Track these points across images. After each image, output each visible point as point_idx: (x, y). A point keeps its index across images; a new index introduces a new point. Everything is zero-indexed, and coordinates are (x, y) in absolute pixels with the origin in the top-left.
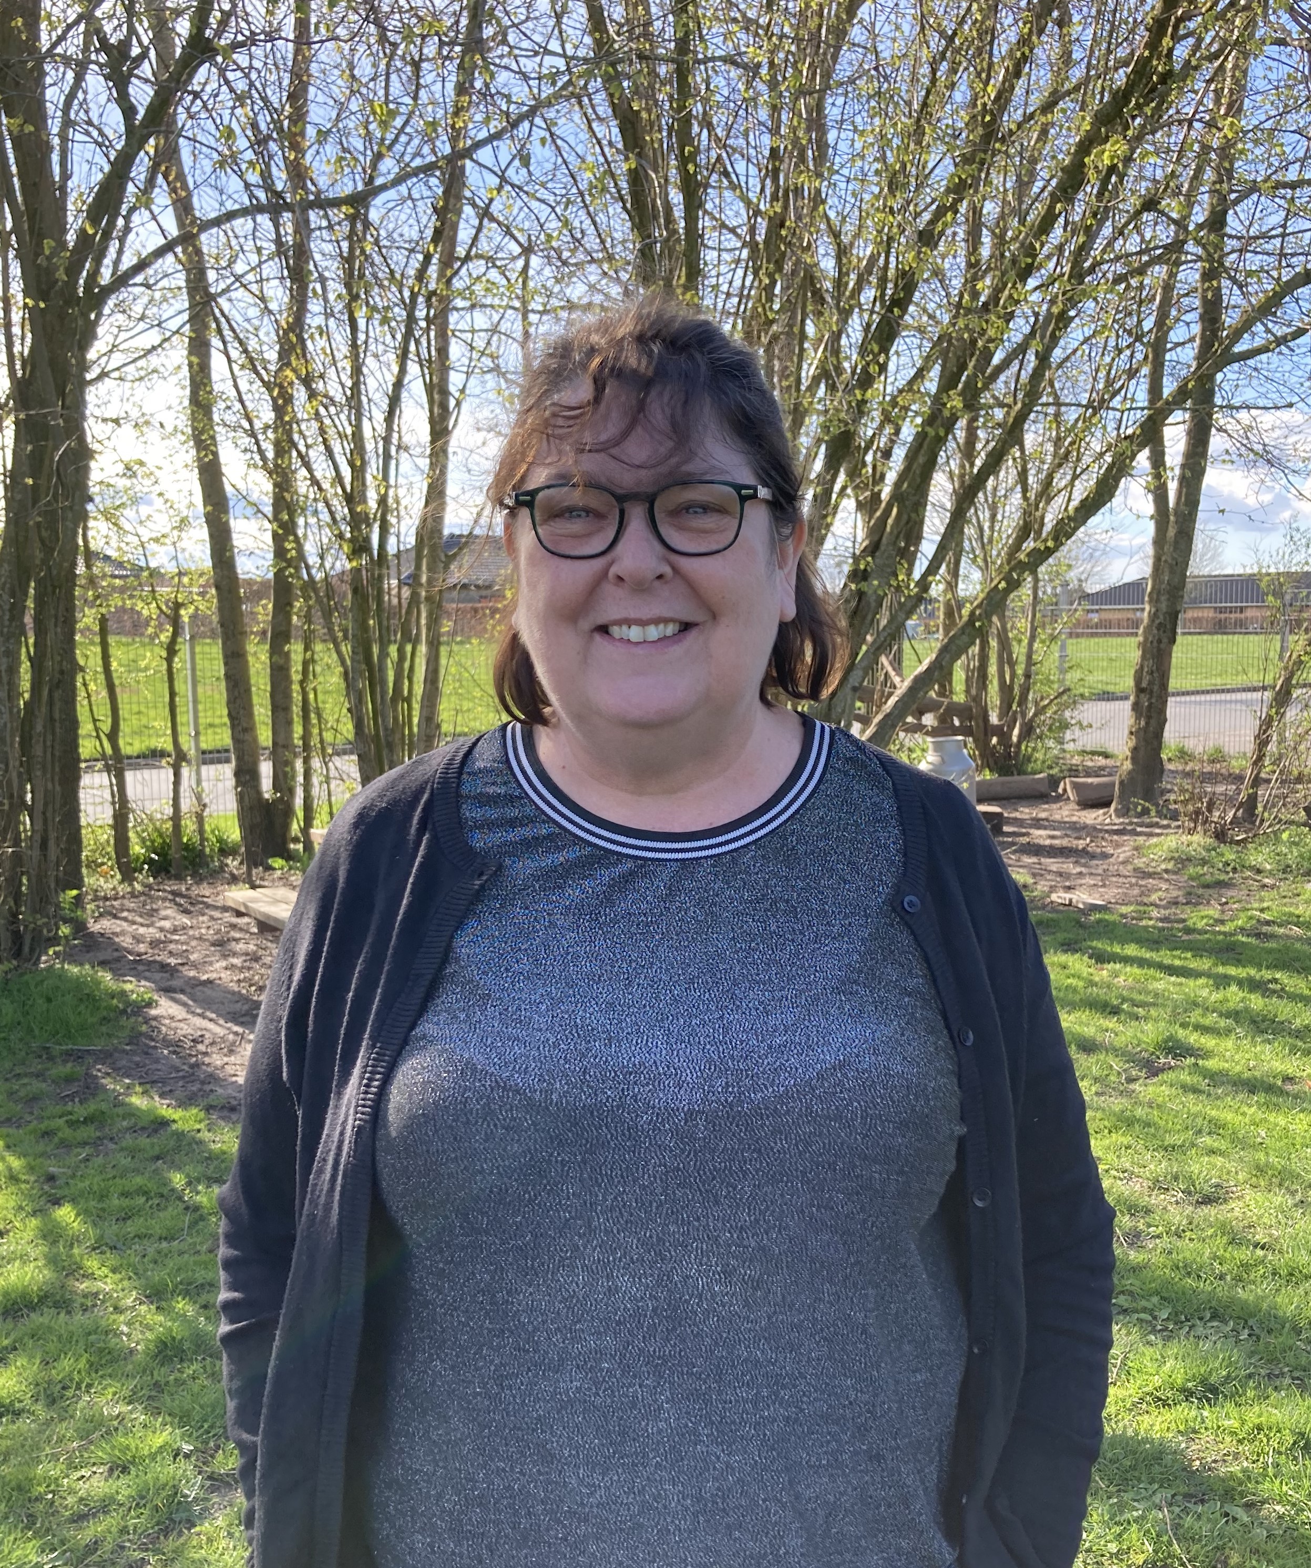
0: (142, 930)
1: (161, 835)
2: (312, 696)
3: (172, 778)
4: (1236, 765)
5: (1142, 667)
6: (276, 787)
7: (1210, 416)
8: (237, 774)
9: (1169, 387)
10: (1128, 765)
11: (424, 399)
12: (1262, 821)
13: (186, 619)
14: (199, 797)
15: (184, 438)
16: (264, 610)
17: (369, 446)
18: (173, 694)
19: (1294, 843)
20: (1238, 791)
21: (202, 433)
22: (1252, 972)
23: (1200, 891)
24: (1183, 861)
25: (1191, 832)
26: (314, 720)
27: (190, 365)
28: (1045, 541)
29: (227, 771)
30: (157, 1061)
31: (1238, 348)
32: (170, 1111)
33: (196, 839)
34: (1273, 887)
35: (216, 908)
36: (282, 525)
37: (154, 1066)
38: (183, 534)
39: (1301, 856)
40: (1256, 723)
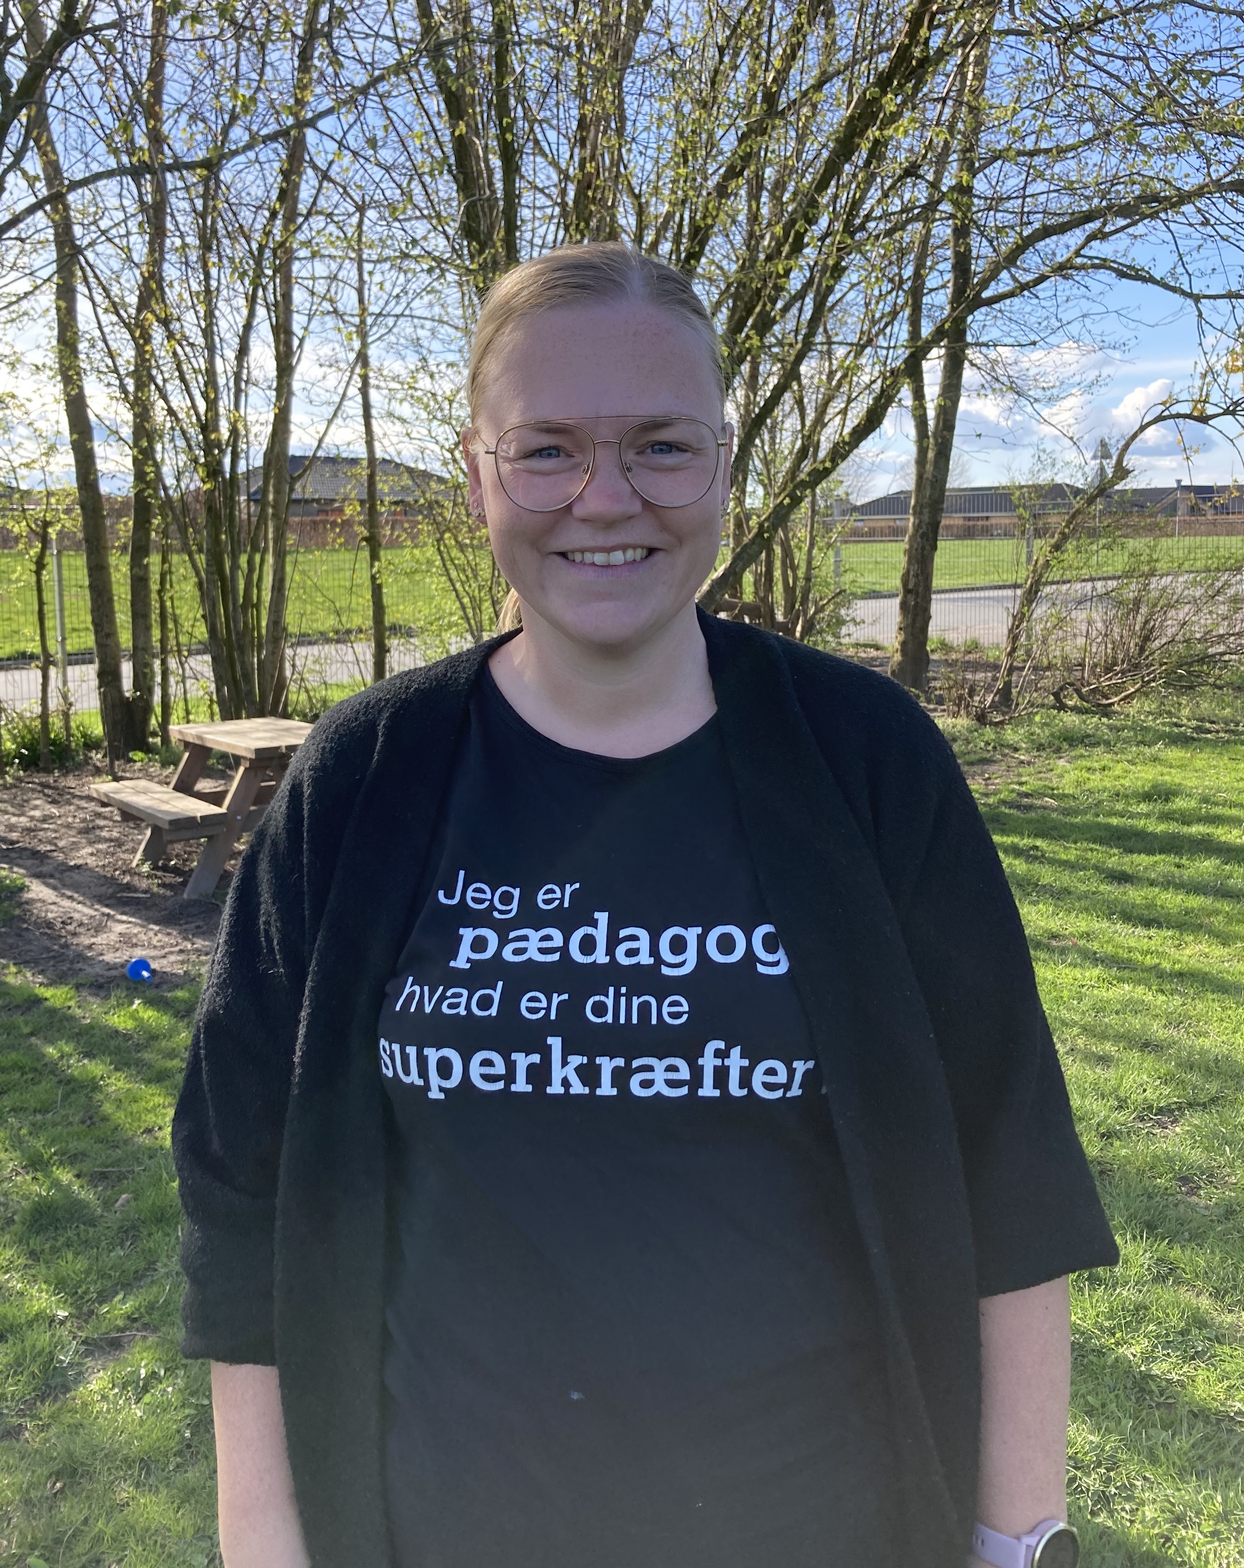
0: (14, 820)
1: (30, 731)
2: (168, 604)
3: (40, 680)
4: (992, 655)
5: (908, 572)
6: (136, 686)
7: (963, 351)
8: (101, 675)
9: (926, 330)
10: (898, 657)
11: (271, 339)
12: (1018, 704)
13: (54, 537)
14: (65, 697)
15: (51, 374)
16: (125, 527)
17: (221, 381)
18: (41, 603)
19: (1045, 724)
20: (995, 679)
21: (69, 369)
22: (1016, 840)
25: (955, 715)
26: (171, 625)
27: (58, 309)
28: (823, 462)
29: (91, 671)
30: (29, 942)
31: (985, 294)
32: (42, 989)
33: (63, 734)
34: (1029, 763)
35: (81, 798)
36: (142, 451)
37: (27, 947)
38: (51, 460)
39: (1052, 735)
40: (1011, 619)
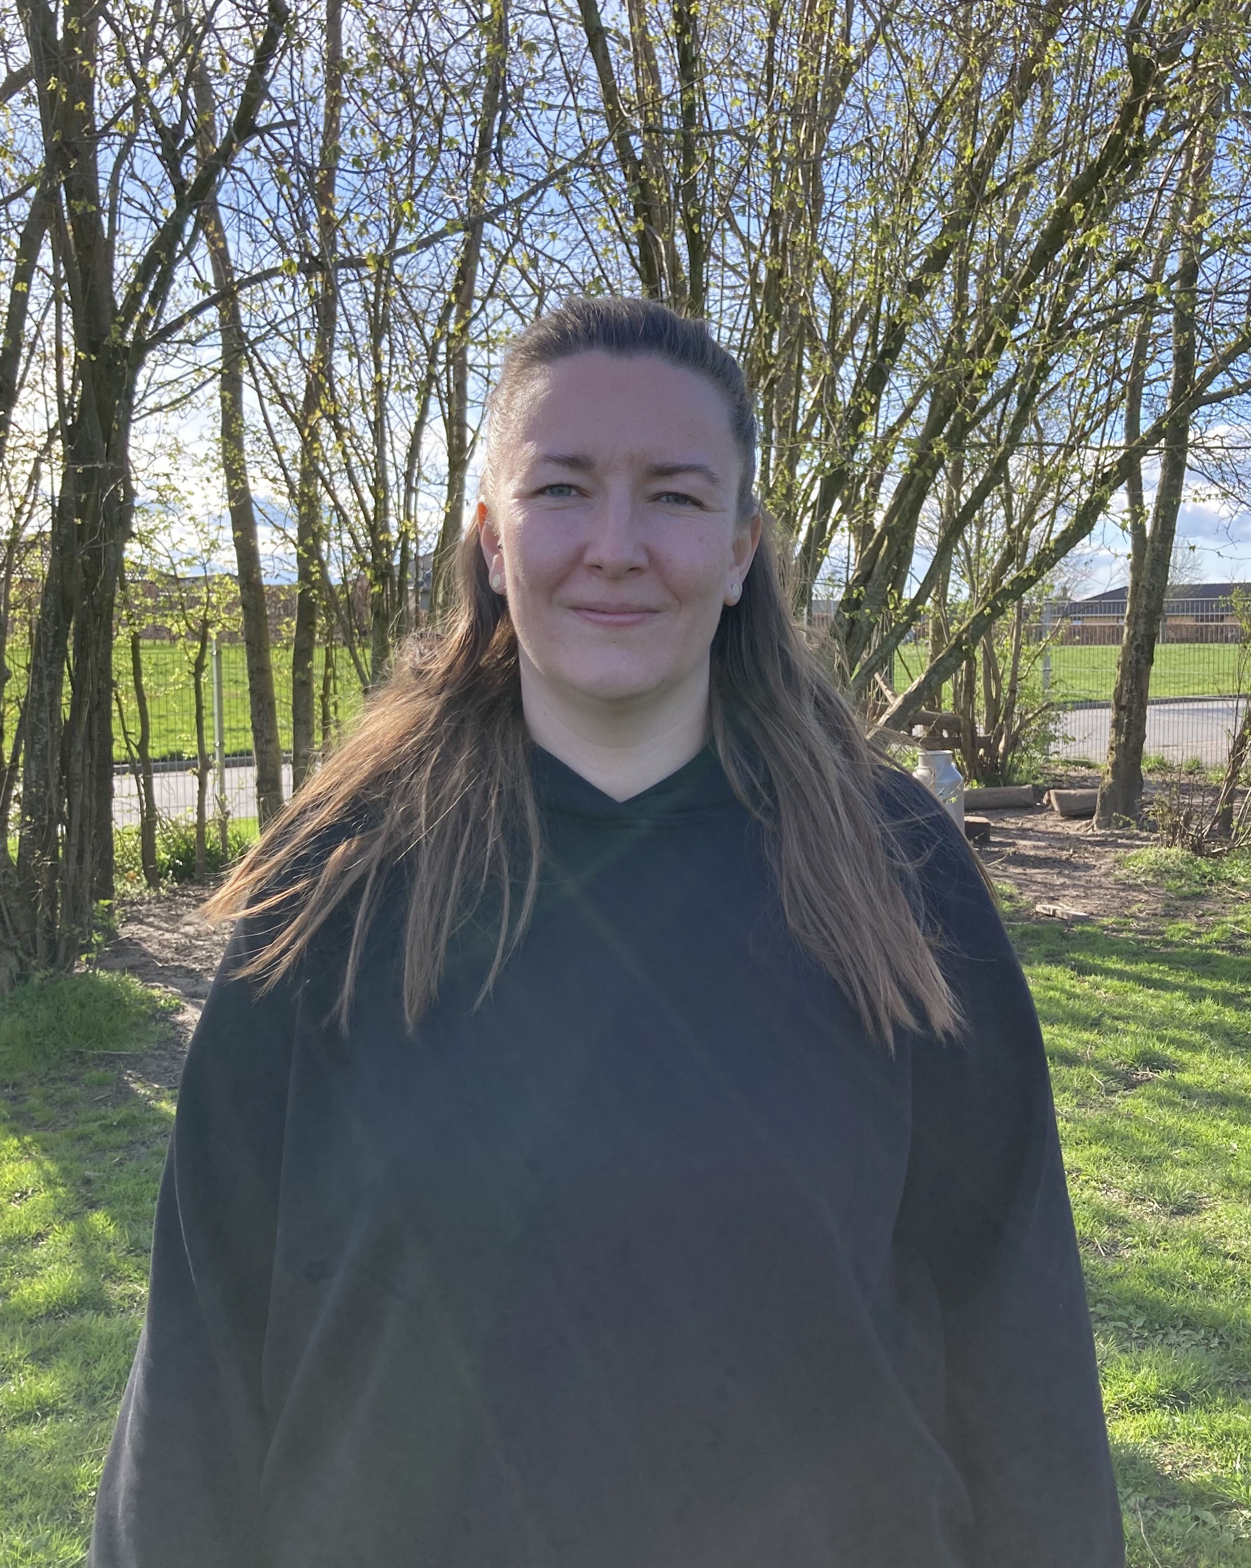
3: (197, 788)
4: (1213, 777)
5: (1121, 686)
8: (260, 783)
9: (1146, 425)
11: (444, 434)
12: (1237, 835)
13: (214, 637)
14: (222, 805)
16: (289, 627)
17: (391, 477)
18: (200, 707)
20: (1214, 804)
21: (232, 463)
23: (1178, 903)
24: (1161, 873)
25: (1170, 844)
26: (333, 732)
27: (223, 400)
28: (1028, 570)
29: (248, 774)
31: (1207, 392)
33: (219, 845)
34: (1247, 900)
36: (307, 549)
38: (213, 556)
40: (1231, 740)
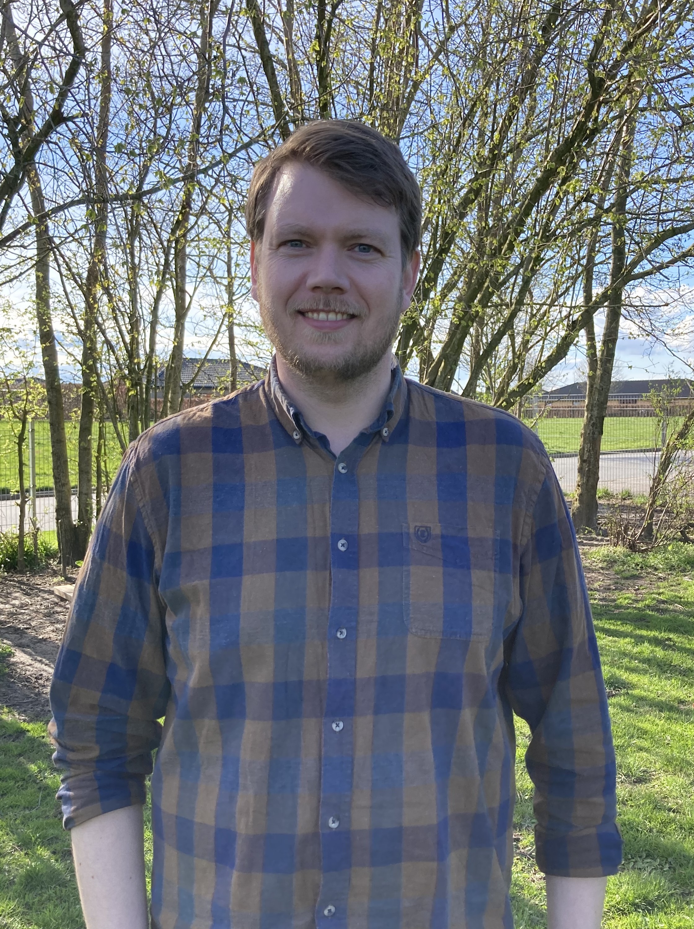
1: (11, 546)
3: (19, 513)
4: (639, 502)
5: (584, 447)
6: (80, 517)
8: (58, 506)
10: (578, 504)
13: (30, 421)
14: (34, 523)
16: (76, 414)
18: (21, 464)
19: (676, 552)
21: (44, 315)
22: (656, 634)
23: (623, 582)
24: (611, 562)
25: (616, 545)
26: (104, 479)
27: (38, 278)
28: (527, 379)
29: (51, 503)
34: (664, 579)
35: (45, 592)
36: (89, 367)
39: (680, 560)
40: (651, 482)
